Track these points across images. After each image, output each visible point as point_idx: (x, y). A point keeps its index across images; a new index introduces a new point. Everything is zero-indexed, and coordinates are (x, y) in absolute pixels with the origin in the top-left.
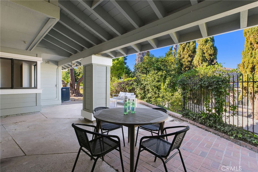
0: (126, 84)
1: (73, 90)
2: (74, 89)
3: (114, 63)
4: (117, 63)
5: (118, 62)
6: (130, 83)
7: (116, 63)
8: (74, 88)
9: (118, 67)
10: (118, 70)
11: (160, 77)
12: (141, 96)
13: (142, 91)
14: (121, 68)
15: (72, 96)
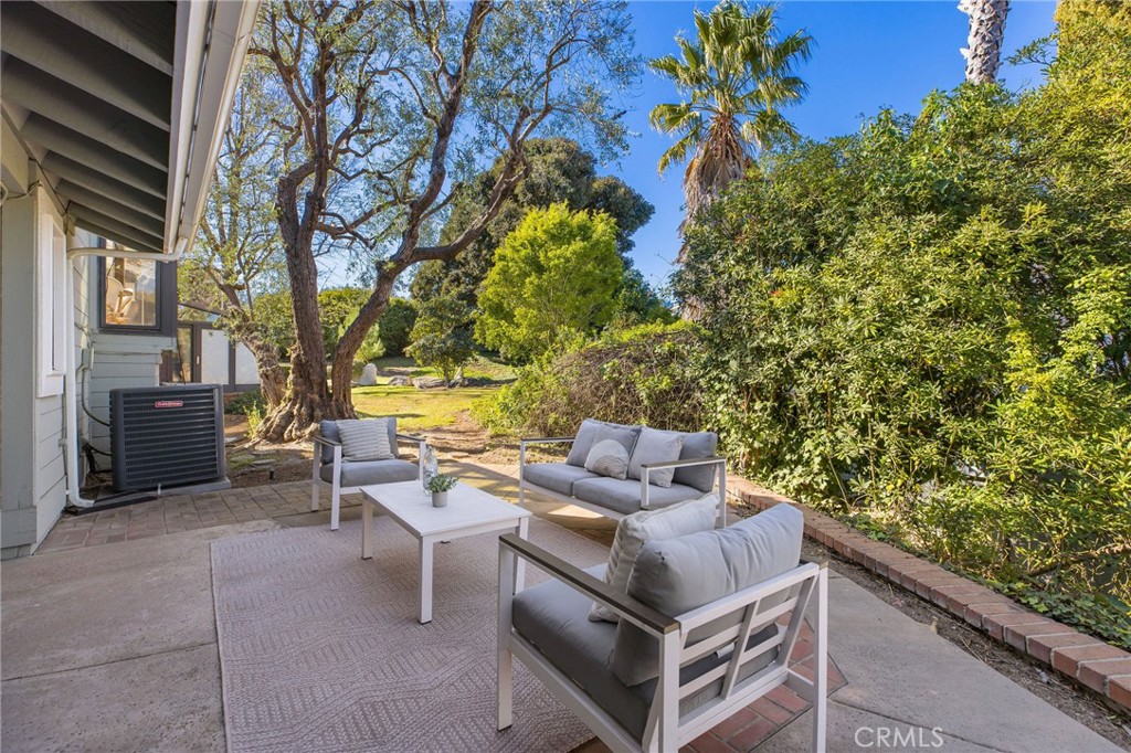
0: (629, 357)
1: (312, 401)
2: (321, 396)
3: (569, 255)
4: (583, 256)
5: (585, 248)
6: (658, 350)
7: (574, 253)
8: (316, 390)
9: (587, 274)
10: (584, 292)
11: (976, 270)
12: (756, 445)
13: (758, 406)
14: (605, 281)
15: (300, 437)
